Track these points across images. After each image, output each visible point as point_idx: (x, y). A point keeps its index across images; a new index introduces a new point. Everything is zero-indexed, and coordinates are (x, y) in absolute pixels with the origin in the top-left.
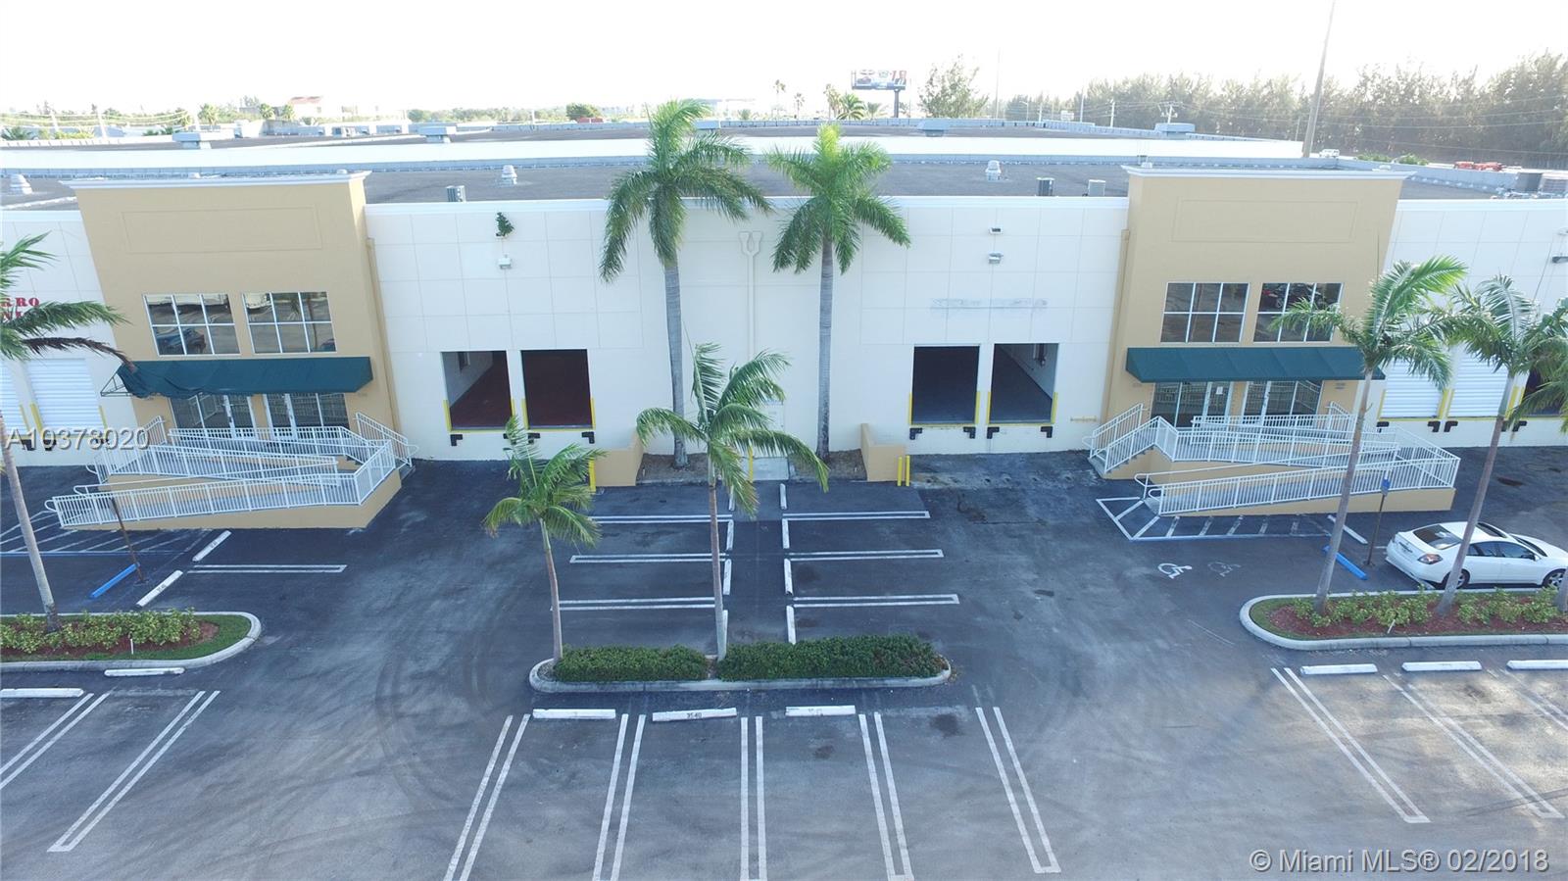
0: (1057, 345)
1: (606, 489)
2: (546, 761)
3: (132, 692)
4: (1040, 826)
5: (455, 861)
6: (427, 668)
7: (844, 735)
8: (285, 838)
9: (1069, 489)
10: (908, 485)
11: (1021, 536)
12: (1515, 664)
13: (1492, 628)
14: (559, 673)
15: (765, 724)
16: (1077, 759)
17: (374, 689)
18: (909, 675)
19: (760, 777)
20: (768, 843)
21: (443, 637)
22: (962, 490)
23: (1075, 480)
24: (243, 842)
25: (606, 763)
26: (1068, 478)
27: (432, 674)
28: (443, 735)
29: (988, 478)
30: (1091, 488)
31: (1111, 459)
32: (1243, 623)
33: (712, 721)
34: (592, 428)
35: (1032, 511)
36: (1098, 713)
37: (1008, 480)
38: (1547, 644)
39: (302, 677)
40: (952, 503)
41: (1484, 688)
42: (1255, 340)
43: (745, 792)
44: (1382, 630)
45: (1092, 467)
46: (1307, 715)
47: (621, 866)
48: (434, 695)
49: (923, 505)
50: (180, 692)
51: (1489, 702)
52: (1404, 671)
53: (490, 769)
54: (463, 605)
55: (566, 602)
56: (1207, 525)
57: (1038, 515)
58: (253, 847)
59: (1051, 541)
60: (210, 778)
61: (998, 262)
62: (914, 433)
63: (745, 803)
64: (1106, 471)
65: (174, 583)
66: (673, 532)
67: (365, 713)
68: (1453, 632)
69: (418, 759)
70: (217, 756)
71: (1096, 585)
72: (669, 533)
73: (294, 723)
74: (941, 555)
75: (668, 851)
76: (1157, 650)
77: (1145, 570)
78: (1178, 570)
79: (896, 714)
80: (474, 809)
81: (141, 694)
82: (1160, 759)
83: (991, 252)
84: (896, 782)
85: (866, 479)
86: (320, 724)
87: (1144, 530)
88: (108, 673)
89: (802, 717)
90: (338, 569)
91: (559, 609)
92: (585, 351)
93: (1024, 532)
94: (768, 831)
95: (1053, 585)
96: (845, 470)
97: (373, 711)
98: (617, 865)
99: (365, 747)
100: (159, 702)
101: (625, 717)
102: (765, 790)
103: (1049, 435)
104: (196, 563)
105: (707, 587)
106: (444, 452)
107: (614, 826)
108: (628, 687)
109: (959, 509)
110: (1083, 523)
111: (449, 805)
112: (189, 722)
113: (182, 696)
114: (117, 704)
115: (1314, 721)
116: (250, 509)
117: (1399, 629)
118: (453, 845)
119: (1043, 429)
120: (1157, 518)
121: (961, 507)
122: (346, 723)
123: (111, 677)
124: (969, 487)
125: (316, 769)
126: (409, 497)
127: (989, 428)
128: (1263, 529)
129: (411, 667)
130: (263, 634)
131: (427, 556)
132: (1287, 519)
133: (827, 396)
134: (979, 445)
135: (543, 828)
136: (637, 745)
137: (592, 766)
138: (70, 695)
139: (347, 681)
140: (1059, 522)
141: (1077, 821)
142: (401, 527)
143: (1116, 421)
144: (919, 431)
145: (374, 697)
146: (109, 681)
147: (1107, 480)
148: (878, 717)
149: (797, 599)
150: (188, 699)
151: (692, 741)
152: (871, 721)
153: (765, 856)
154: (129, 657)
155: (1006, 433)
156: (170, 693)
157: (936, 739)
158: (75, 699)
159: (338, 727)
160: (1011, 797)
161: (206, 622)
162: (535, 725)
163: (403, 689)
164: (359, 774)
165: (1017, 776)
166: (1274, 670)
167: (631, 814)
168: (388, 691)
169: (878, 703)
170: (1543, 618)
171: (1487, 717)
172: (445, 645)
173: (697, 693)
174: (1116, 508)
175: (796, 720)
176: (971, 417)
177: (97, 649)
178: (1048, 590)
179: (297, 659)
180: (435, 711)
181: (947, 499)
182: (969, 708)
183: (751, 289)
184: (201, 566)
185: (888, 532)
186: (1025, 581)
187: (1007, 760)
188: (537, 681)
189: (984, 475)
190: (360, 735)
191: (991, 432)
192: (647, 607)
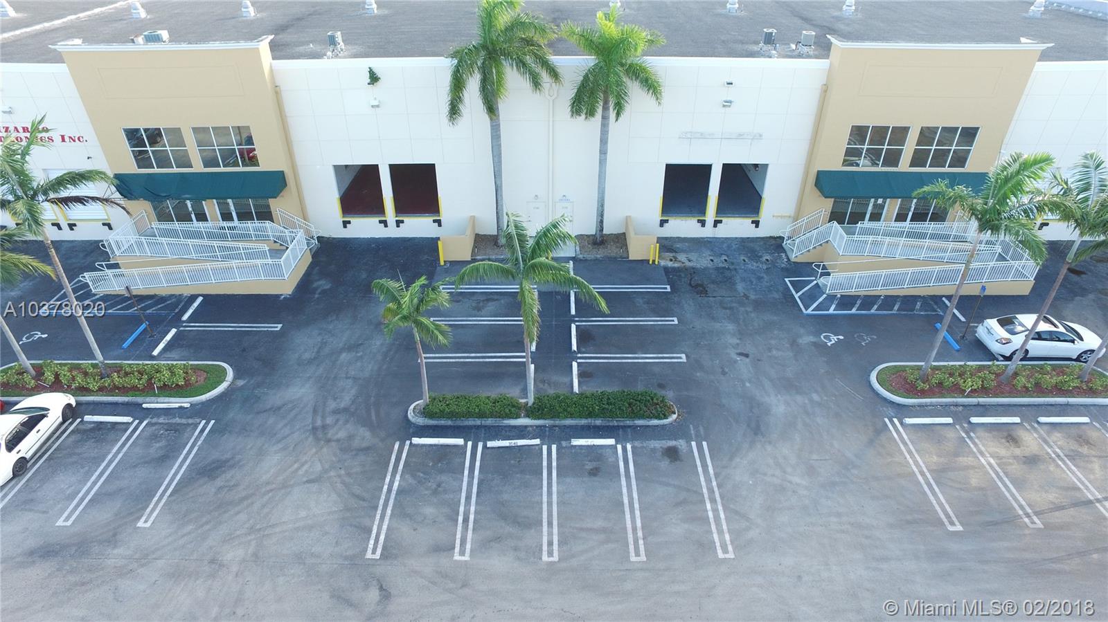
0: (767, 165)
1: (451, 262)
2: (422, 475)
3: (161, 420)
4: (725, 527)
5: (372, 542)
6: (342, 405)
7: (607, 459)
8: (270, 524)
9: (767, 269)
10: (656, 263)
11: (731, 308)
12: (1043, 419)
13: (1034, 392)
14: (426, 412)
15: (558, 450)
16: (752, 481)
17: (310, 421)
18: (650, 417)
19: (554, 489)
20: (559, 533)
21: (350, 382)
22: (693, 268)
23: (772, 261)
24: (246, 526)
25: (459, 476)
26: (767, 260)
27: (346, 410)
28: (356, 455)
29: (712, 258)
30: (782, 268)
31: (798, 247)
32: (871, 383)
33: (524, 448)
34: (439, 216)
35: (740, 287)
36: (769, 448)
37: (726, 260)
38: (1067, 405)
39: (264, 411)
40: (686, 279)
41: (1018, 436)
42: (910, 167)
43: (545, 498)
44: (961, 392)
45: (784, 251)
46: (902, 453)
47: (471, 547)
48: (348, 426)
49: (666, 280)
50: (190, 421)
51: (1019, 447)
52: (970, 423)
53: (387, 480)
54: (361, 357)
55: (428, 355)
56: (859, 302)
57: (744, 291)
58: (252, 530)
59: (751, 312)
60: (219, 482)
61: (729, 106)
62: (663, 223)
63: (545, 506)
64: (794, 256)
65: (173, 337)
66: (497, 300)
67: (307, 438)
68: (1007, 395)
69: (343, 472)
70: (221, 467)
71: (777, 349)
72: (494, 300)
73: (263, 445)
74: (676, 322)
75: (499, 538)
76: (811, 400)
77: (812, 339)
78: (834, 339)
79: (641, 445)
80: (380, 507)
81: (167, 421)
82: (804, 483)
83: (725, 99)
84: (639, 494)
85: (628, 258)
86: (280, 446)
87: (815, 305)
88: (144, 406)
89: (581, 446)
90: (277, 327)
91: (424, 361)
92: (433, 166)
93: (734, 305)
94: (559, 525)
95: (749, 349)
96: (612, 250)
97: (311, 436)
98: (468, 546)
99: (309, 463)
100: (179, 427)
101: (470, 443)
102: (558, 498)
103: (757, 226)
104: (184, 322)
105: (520, 346)
106: (339, 232)
107: (466, 520)
108: (470, 422)
109: (690, 284)
110: (774, 298)
111: (365, 504)
112: (199, 443)
113: (192, 424)
114: (154, 428)
115: (906, 458)
116: (214, 281)
117: (974, 393)
118: (370, 531)
119: (753, 222)
120: (825, 296)
121: (692, 282)
122: (295, 445)
123: (147, 409)
124: (698, 266)
125: (281, 478)
126: (318, 268)
127: (715, 221)
128: (896, 308)
129: (332, 405)
130: (235, 378)
131: (334, 317)
132: (915, 298)
133: (603, 200)
134: (708, 232)
135: (423, 520)
136: (478, 464)
137: (451, 478)
138: (125, 421)
139: (292, 414)
140: (757, 297)
141: (748, 524)
142: (315, 293)
143: (804, 221)
144: (667, 221)
145: (311, 426)
146: (146, 411)
147: (794, 262)
148: (629, 447)
149: (579, 355)
150: (196, 425)
151: (512, 462)
152: (625, 450)
153: (557, 543)
154: (155, 395)
155: (727, 224)
156: (184, 421)
157: (665, 464)
158: (129, 424)
159: (291, 448)
160: (709, 506)
161: (199, 369)
162: (413, 449)
163: (329, 420)
164: (309, 482)
165: (713, 492)
166: (886, 420)
167: (476, 512)
168: (319, 423)
169: (630, 436)
170: (1069, 386)
171: (1015, 457)
172: (352, 388)
173: (515, 427)
174: (798, 286)
175: (577, 447)
176: (703, 212)
177: (134, 390)
178: (745, 352)
179: (259, 398)
180: (351, 437)
181: (683, 275)
182: (687, 442)
183: (551, 123)
184: (187, 324)
185: (641, 301)
186: (730, 344)
187: (708, 481)
188: (413, 417)
189: (710, 255)
190: (306, 454)
191: (716, 223)
192: (481, 360)
